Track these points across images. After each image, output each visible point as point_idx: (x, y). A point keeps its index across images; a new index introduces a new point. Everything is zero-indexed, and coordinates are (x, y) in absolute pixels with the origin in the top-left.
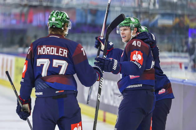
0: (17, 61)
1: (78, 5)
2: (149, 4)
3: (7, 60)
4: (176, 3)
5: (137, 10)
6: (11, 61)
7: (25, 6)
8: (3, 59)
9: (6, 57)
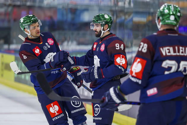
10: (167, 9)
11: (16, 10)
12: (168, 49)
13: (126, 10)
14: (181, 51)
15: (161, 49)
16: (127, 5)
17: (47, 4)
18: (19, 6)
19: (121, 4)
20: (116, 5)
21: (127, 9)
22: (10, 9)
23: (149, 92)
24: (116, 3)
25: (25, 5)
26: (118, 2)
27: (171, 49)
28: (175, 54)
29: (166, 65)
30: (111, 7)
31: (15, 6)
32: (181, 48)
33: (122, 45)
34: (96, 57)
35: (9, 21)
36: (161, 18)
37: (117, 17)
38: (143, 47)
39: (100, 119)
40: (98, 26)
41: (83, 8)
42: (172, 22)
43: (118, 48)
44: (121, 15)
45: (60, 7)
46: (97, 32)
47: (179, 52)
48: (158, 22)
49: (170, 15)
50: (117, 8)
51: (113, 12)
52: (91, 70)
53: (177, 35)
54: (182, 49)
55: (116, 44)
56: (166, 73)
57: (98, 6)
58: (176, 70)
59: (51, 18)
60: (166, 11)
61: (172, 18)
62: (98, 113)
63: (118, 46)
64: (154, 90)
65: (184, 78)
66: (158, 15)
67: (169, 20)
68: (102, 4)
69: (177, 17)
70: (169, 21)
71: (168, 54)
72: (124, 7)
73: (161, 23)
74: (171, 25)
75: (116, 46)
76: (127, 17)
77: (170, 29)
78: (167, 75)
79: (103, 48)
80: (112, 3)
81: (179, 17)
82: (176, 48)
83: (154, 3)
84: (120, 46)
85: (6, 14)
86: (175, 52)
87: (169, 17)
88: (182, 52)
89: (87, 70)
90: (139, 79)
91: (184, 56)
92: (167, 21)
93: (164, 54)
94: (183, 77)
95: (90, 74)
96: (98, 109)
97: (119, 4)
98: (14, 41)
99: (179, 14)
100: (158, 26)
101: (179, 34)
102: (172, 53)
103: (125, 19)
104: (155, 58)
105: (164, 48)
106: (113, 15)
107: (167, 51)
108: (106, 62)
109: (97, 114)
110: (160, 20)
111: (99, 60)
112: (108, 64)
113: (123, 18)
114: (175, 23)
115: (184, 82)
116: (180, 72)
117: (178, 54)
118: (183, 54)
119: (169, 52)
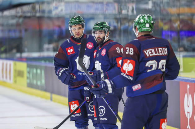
0: (15, 64)
1: (67, 14)
2: (128, 11)
3: (7, 65)
4: (151, 9)
5: (118, 17)
6: (10, 65)
7: (20, 17)
8: (3, 64)
9: (5, 62)
10: (142, 19)
11: (27, 20)
12: (150, 51)
13: (129, 18)
14: (160, 51)
15: (145, 51)
16: (130, 13)
17: (55, 14)
18: (29, 17)
19: (124, 12)
20: (120, 13)
21: (131, 16)
22: (21, 20)
23: (134, 87)
24: (120, 11)
25: (34, 16)
26: (121, 10)
27: (153, 50)
28: (156, 54)
29: (149, 65)
30: (115, 15)
31: (25, 17)
32: (159, 49)
33: (122, 49)
34: (97, 62)
35: (20, 31)
36: (138, 27)
37: (121, 24)
38: (129, 51)
39: (106, 119)
40: (101, 33)
41: (90, 16)
42: (148, 29)
43: (118, 51)
44: (125, 22)
45: (68, 16)
46: (101, 39)
47: (159, 53)
48: (135, 30)
49: (145, 24)
50: (121, 16)
51: (118, 20)
52: (97, 73)
53: (154, 39)
54: (161, 50)
55: (117, 48)
56: (149, 71)
57: (103, 14)
58: (156, 69)
59: (59, 27)
60: (142, 21)
61: (147, 25)
62: (103, 113)
63: (119, 50)
64: (138, 86)
65: (162, 75)
66: (135, 25)
67: (145, 27)
68: (107, 12)
69: (151, 24)
70: (146, 29)
71: (151, 55)
72: (128, 15)
73: (138, 31)
74: (147, 31)
75: (117, 50)
76: (130, 23)
77: (147, 35)
78: (149, 72)
79: (104, 52)
80: (116, 12)
81: (153, 24)
82: (156, 49)
83: (156, 10)
84: (120, 50)
85: (18, 25)
86: (156, 53)
87: (145, 25)
88: (161, 53)
89: (92, 74)
90: (132, 77)
91: (163, 55)
92: (143, 29)
93: (148, 55)
94: (162, 73)
95: (96, 76)
96: (103, 110)
97: (122, 12)
98: (26, 50)
99: (152, 22)
100: (136, 33)
101: (155, 38)
102: (154, 54)
103: (129, 26)
104: (140, 60)
105: (147, 51)
106: (118, 23)
107: (150, 53)
108: (108, 65)
109: (102, 115)
110: (137, 29)
111: (100, 64)
112: (109, 67)
113: (127, 25)
114: (150, 29)
115: (163, 78)
116: (160, 69)
117: (159, 54)
118: (161, 54)
119: (152, 53)
